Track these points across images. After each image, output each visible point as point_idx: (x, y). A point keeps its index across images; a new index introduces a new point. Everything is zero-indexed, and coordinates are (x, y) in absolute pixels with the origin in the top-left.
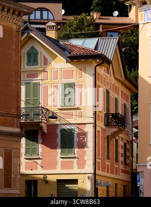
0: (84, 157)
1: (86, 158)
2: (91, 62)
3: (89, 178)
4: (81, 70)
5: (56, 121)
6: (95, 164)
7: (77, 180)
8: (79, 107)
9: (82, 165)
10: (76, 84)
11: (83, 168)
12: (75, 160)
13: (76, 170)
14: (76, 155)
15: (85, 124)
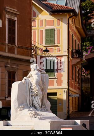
0: (61, 78)
1: (62, 78)
2: (66, 15)
3: (65, 92)
4: (59, 20)
5: (42, 54)
6: (69, 82)
7: (56, 93)
8: (58, 45)
9: (60, 83)
10: (55, 30)
11: (61, 85)
12: (55, 80)
13: (55, 86)
14: (56, 77)
15: (62, 56)
